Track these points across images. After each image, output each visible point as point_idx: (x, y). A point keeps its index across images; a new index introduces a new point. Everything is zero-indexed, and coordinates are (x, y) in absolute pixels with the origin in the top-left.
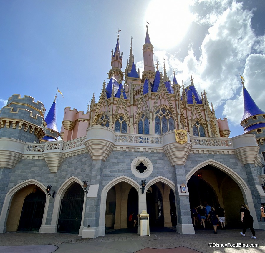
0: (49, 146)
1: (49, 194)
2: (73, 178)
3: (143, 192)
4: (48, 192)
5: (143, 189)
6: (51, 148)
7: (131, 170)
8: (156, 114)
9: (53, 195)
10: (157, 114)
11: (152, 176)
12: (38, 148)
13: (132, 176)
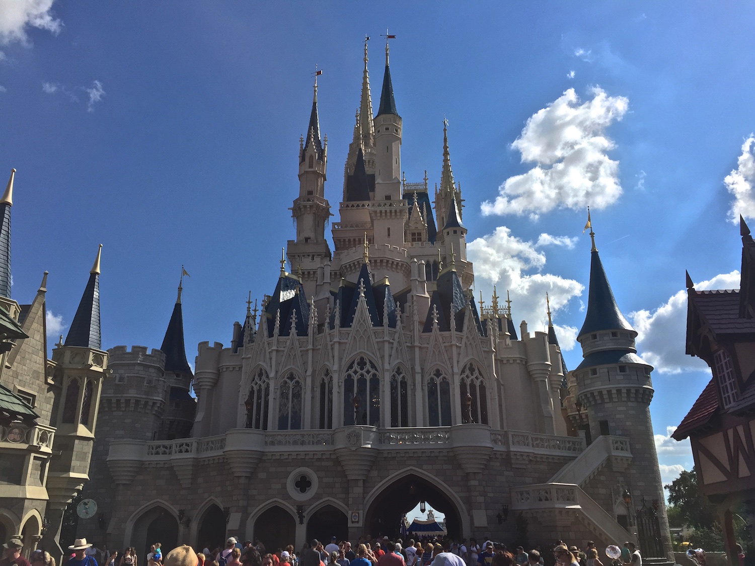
0: (178, 446)
1: (182, 521)
2: (211, 499)
3: (301, 522)
4: (181, 519)
5: (301, 518)
6: (181, 450)
7: (288, 489)
8: (347, 371)
9: (188, 524)
10: (349, 372)
11: (317, 497)
12: (162, 449)
13: (287, 497)
